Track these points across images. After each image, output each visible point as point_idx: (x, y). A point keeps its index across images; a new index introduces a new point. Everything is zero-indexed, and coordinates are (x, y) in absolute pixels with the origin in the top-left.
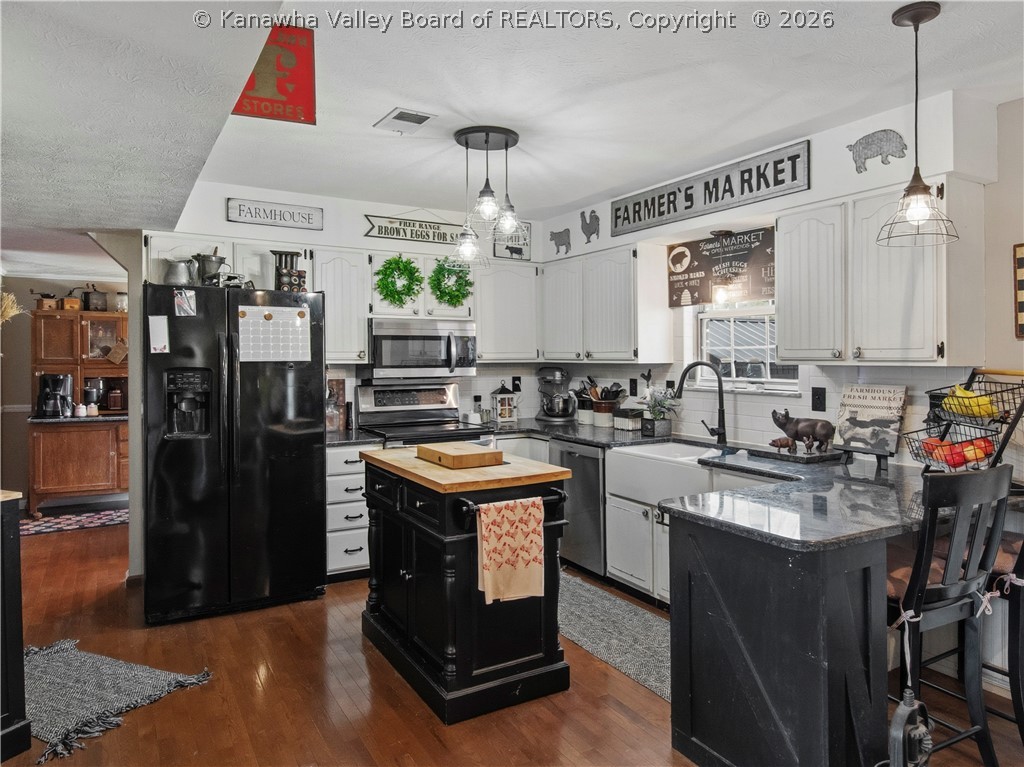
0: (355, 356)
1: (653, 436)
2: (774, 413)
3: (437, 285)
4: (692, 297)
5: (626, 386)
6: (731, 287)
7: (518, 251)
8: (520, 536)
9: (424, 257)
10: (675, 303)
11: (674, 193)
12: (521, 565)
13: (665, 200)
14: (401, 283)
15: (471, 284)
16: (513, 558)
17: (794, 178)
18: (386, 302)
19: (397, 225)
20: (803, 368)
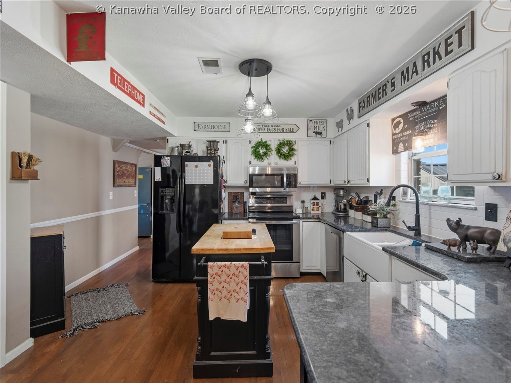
0: (243, 182)
1: (377, 227)
2: (448, 220)
3: (278, 151)
4: (404, 146)
5: (372, 198)
6: (426, 137)
7: (320, 133)
8: (233, 284)
9: (273, 140)
10: (395, 152)
11: (385, 85)
12: (233, 300)
13: (381, 90)
14: (262, 151)
15: (295, 150)
16: (228, 296)
17: (460, 45)
18: (256, 160)
19: (261, 127)
20: (478, 189)
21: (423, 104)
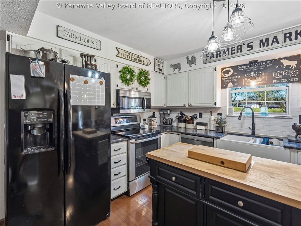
0: (112, 104)
3: (139, 79)
4: (234, 85)
7: (160, 70)
10: (224, 87)
11: (241, 46)
13: (236, 48)
15: (149, 79)
18: (123, 84)
19: (127, 54)
21: (256, 62)
